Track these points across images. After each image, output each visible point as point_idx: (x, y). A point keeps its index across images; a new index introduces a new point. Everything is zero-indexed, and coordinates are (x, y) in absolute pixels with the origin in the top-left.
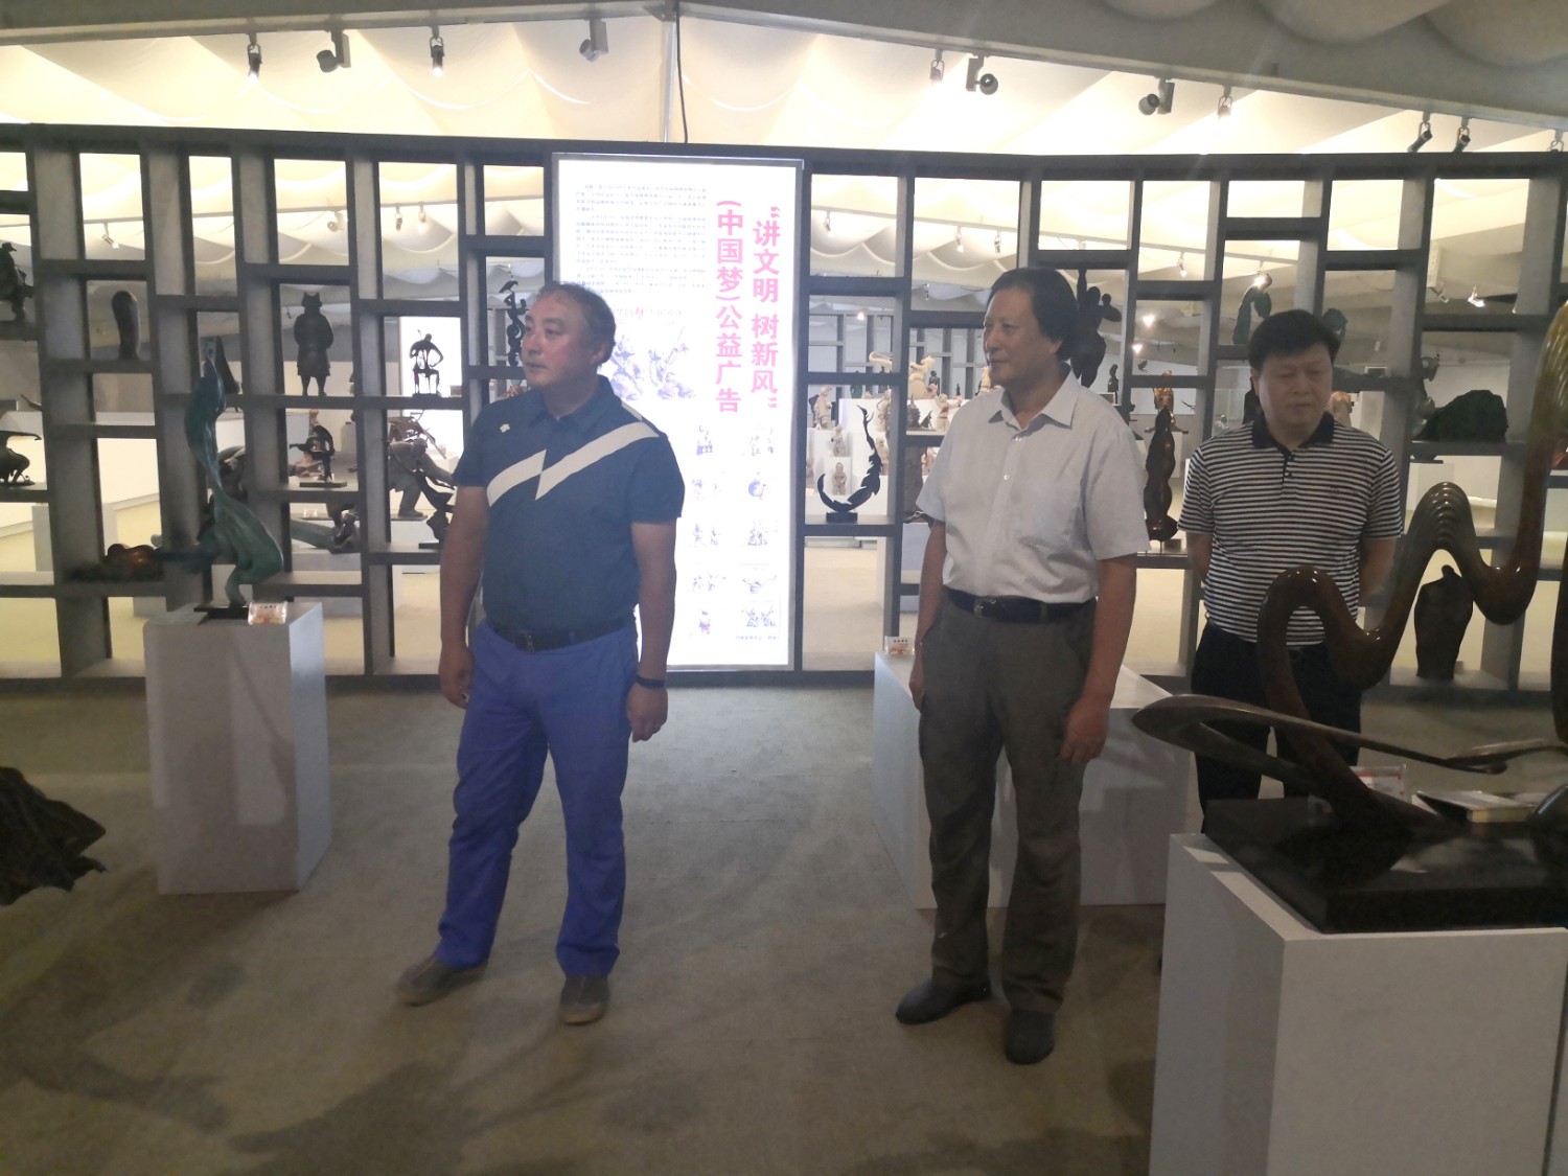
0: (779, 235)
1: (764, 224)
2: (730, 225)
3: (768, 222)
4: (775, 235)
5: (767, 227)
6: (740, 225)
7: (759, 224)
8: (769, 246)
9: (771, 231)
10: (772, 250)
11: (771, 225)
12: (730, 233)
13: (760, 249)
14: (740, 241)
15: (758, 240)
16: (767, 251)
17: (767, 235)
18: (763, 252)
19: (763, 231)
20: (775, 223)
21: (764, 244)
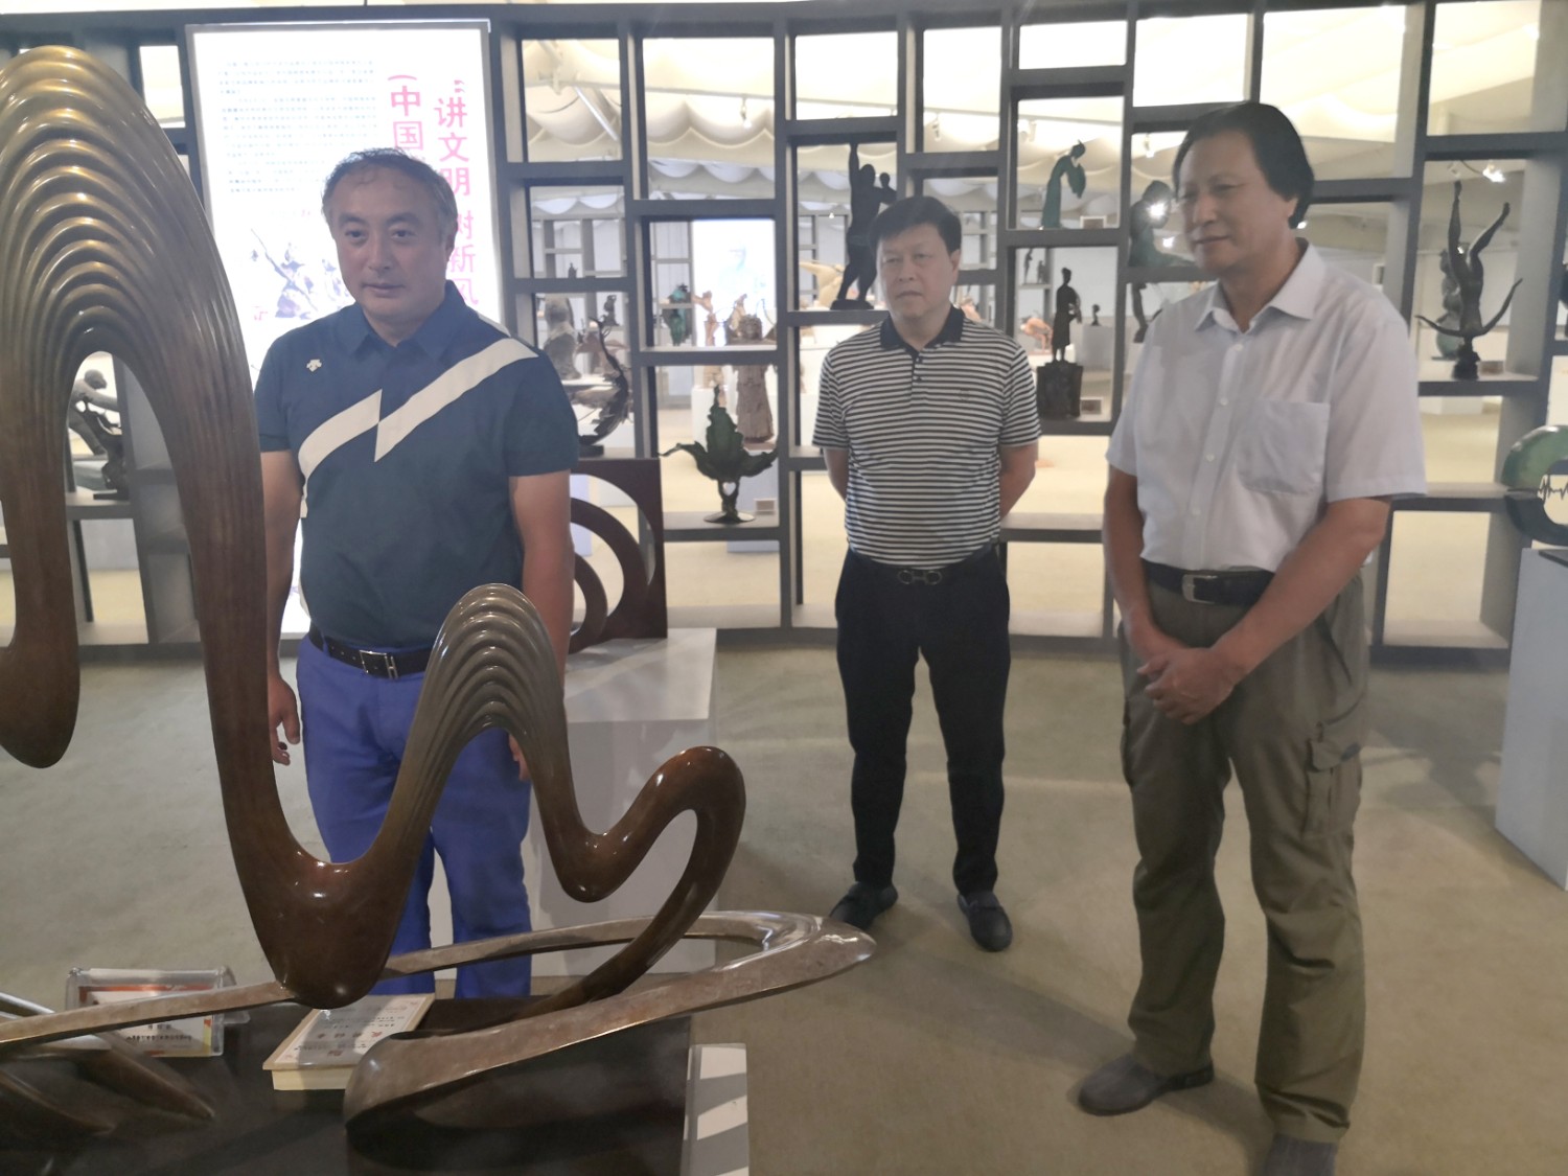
0: (465, 114)
1: (447, 102)
2: (406, 104)
3: (451, 99)
4: (461, 114)
5: (451, 105)
6: (417, 103)
7: (441, 101)
8: (455, 127)
9: (456, 110)
10: (459, 134)
11: (456, 102)
12: (407, 114)
13: (445, 131)
14: (420, 124)
15: (442, 121)
16: (453, 134)
17: (452, 114)
18: (449, 136)
19: (446, 110)
20: (460, 99)
21: (450, 125)
